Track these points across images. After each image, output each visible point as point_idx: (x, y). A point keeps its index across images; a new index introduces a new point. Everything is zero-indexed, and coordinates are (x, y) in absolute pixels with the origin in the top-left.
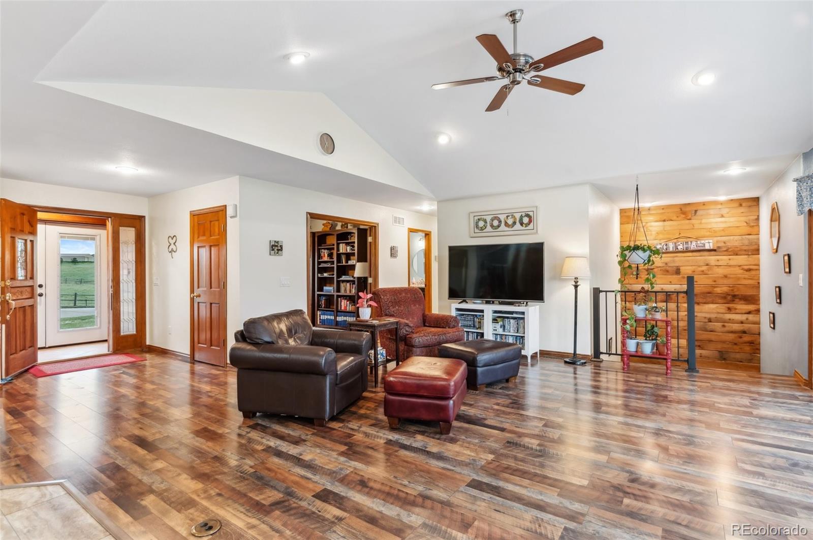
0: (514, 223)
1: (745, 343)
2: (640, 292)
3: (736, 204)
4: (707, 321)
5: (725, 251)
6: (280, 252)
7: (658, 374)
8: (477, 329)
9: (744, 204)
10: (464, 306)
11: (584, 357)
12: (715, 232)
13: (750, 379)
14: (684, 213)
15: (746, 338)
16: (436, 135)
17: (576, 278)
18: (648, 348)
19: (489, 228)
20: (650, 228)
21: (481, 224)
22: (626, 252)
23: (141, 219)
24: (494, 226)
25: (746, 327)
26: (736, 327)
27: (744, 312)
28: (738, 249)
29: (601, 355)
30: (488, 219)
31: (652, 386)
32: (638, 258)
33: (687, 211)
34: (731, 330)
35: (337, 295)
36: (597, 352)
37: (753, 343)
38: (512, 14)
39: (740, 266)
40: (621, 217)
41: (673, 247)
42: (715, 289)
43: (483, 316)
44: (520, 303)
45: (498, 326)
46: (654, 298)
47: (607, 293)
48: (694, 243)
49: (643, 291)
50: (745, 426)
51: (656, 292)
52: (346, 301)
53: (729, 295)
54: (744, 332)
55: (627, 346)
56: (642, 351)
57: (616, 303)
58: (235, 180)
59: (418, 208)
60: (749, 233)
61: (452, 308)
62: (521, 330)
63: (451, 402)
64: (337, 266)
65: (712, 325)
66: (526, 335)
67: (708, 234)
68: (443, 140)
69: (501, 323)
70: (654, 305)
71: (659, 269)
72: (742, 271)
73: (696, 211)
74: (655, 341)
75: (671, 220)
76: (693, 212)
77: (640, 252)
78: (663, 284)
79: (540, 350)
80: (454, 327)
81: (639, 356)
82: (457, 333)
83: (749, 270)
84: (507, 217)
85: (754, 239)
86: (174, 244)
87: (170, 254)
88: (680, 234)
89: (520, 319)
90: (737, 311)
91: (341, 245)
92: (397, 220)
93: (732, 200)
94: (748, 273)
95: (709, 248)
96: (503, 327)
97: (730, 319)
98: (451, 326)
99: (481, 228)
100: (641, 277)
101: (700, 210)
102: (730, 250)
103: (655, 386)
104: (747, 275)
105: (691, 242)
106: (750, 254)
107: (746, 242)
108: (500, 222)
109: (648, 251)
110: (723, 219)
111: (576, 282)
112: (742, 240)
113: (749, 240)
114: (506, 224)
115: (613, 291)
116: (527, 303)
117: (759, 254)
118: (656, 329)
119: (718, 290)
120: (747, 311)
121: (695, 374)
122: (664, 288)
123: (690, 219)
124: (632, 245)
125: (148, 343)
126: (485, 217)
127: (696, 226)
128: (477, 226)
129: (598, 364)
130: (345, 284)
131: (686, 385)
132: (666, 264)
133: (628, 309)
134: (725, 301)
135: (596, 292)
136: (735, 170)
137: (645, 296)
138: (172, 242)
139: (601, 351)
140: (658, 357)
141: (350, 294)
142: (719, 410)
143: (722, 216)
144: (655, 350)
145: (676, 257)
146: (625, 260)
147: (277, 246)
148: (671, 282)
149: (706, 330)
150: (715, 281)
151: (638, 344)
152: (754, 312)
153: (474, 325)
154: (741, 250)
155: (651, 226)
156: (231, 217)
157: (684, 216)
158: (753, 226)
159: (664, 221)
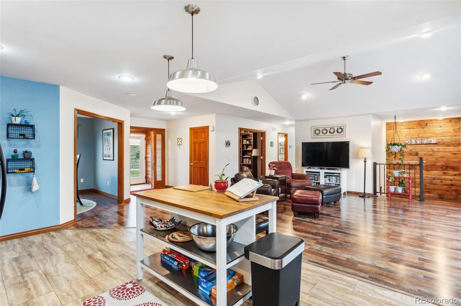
0: (334, 132)
1: (453, 190)
2: (396, 165)
3: (448, 121)
4: (432, 179)
5: (443, 144)
6: (229, 146)
7: (405, 202)
8: (316, 181)
9: (452, 121)
10: (309, 170)
11: (369, 194)
12: (437, 134)
13: (449, 205)
14: (420, 125)
15: (454, 188)
16: (301, 95)
17: (365, 158)
18: (400, 190)
19: (321, 134)
20: (402, 132)
21: (317, 132)
22: (389, 146)
23: (164, 130)
24: (324, 133)
25: (453, 182)
26: (448, 182)
27: (452, 175)
28: (449, 143)
29: (377, 193)
30: (321, 129)
31: (402, 206)
32: (395, 149)
33: (422, 124)
34: (446, 184)
35: (242, 164)
36: (375, 192)
37: (457, 191)
38: (344, 58)
39: (450, 152)
40: (387, 126)
41: (414, 142)
42: (437, 163)
43: (320, 175)
44: (337, 169)
45: (327, 179)
46: (403, 168)
47: (380, 165)
48: (426, 140)
49: (398, 164)
50: (441, 220)
51: (404, 165)
52: (246, 167)
53: (444, 166)
54: (453, 185)
55: (390, 189)
56: (397, 192)
57: (384, 169)
58: (214, 115)
59: (284, 123)
60: (455, 135)
61: (304, 171)
62: (338, 181)
63: (320, 206)
64: (242, 150)
65: (435, 181)
66: (341, 184)
67: (433, 135)
68: (304, 97)
69: (328, 178)
70: (403, 170)
71: (407, 153)
72: (452, 154)
73: (427, 124)
74: (403, 187)
75: (413, 128)
76: (425, 124)
77: (396, 146)
78: (408, 160)
79: (347, 191)
80: (307, 179)
81: (395, 194)
82: (309, 182)
83: (455, 154)
84: (331, 129)
85: (458, 138)
86: (181, 142)
87: (179, 146)
88: (418, 135)
89: (338, 176)
90: (449, 174)
91: (244, 140)
92: (274, 129)
93: (446, 119)
94: (454, 155)
95: (434, 143)
96: (329, 180)
97: (445, 179)
98: (306, 179)
99: (317, 134)
100: (397, 157)
101: (429, 123)
102: (445, 144)
103: (403, 206)
104: (454, 156)
105: (424, 139)
106: (456, 146)
107: (454, 140)
108: (327, 131)
109: (400, 146)
110: (441, 128)
111: (365, 160)
112: (451, 139)
113: (455, 138)
114: (330, 132)
115: (383, 164)
116: (341, 169)
117: (460, 146)
118: (404, 182)
119: (438, 164)
120: (454, 175)
121: (423, 202)
122: (409, 162)
123: (424, 128)
124: (393, 143)
125: (166, 185)
126: (319, 129)
127: (427, 132)
128: (315, 133)
129: (376, 197)
130: (246, 159)
131: (419, 206)
132: (411, 150)
133: (390, 173)
134: (442, 169)
135: (375, 164)
136: (444, 109)
137: (399, 167)
138: (180, 141)
139: (377, 192)
140: (405, 195)
141: (249, 164)
142: (432, 214)
143: (441, 127)
144: (403, 191)
145: (416, 147)
146: (389, 150)
147: (228, 143)
148: (413, 159)
149: (432, 184)
150: (437, 159)
151: (395, 188)
152: (458, 175)
153: (315, 179)
154: (451, 144)
155: (403, 131)
156: (211, 131)
157: (420, 126)
158: (457, 132)
159: (410, 129)
